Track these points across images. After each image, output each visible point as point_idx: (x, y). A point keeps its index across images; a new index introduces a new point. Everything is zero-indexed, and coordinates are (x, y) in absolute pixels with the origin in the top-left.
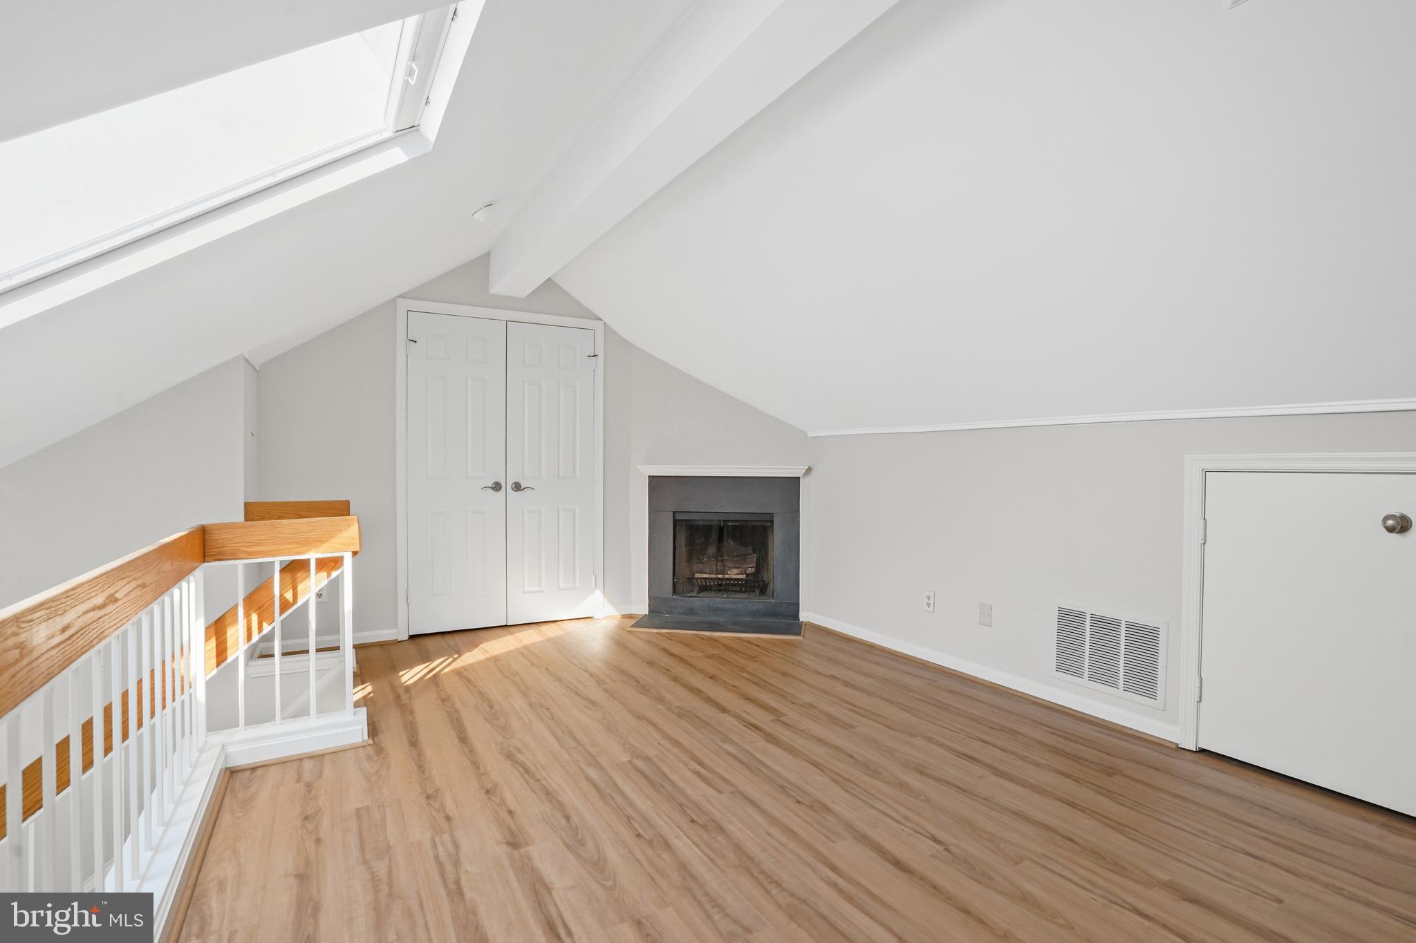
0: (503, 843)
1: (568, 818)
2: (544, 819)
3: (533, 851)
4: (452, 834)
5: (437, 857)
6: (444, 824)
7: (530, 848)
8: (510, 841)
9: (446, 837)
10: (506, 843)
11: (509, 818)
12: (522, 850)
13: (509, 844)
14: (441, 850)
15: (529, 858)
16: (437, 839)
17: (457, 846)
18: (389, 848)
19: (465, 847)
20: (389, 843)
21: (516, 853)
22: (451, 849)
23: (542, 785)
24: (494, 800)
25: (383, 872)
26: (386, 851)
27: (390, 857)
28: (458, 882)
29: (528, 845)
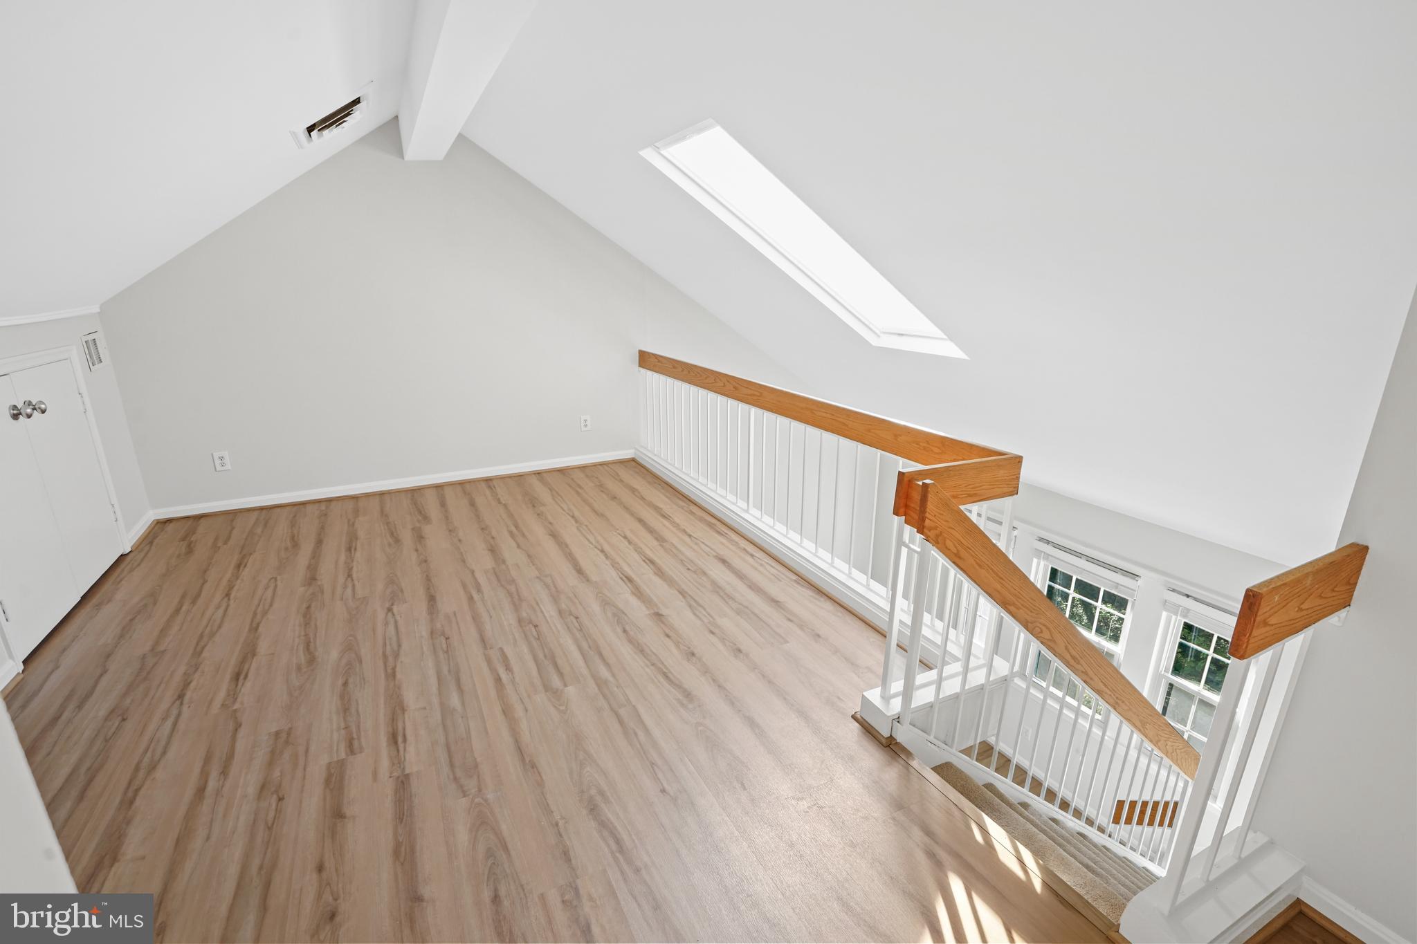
0: (667, 616)
1: (625, 631)
2: (642, 631)
3: (646, 611)
4: (703, 622)
5: (705, 609)
6: (712, 628)
7: (648, 612)
9: (706, 620)
10: (664, 615)
11: (668, 632)
12: (653, 612)
13: (662, 615)
14: (704, 613)
15: (648, 607)
16: (711, 620)
17: (695, 614)
19: (689, 614)
20: (742, 617)
21: (656, 611)
22: (697, 612)
23: (648, 659)
24: (685, 646)
25: (731, 602)
26: (738, 613)
27: (733, 609)
28: (684, 597)
29: (649, 614)
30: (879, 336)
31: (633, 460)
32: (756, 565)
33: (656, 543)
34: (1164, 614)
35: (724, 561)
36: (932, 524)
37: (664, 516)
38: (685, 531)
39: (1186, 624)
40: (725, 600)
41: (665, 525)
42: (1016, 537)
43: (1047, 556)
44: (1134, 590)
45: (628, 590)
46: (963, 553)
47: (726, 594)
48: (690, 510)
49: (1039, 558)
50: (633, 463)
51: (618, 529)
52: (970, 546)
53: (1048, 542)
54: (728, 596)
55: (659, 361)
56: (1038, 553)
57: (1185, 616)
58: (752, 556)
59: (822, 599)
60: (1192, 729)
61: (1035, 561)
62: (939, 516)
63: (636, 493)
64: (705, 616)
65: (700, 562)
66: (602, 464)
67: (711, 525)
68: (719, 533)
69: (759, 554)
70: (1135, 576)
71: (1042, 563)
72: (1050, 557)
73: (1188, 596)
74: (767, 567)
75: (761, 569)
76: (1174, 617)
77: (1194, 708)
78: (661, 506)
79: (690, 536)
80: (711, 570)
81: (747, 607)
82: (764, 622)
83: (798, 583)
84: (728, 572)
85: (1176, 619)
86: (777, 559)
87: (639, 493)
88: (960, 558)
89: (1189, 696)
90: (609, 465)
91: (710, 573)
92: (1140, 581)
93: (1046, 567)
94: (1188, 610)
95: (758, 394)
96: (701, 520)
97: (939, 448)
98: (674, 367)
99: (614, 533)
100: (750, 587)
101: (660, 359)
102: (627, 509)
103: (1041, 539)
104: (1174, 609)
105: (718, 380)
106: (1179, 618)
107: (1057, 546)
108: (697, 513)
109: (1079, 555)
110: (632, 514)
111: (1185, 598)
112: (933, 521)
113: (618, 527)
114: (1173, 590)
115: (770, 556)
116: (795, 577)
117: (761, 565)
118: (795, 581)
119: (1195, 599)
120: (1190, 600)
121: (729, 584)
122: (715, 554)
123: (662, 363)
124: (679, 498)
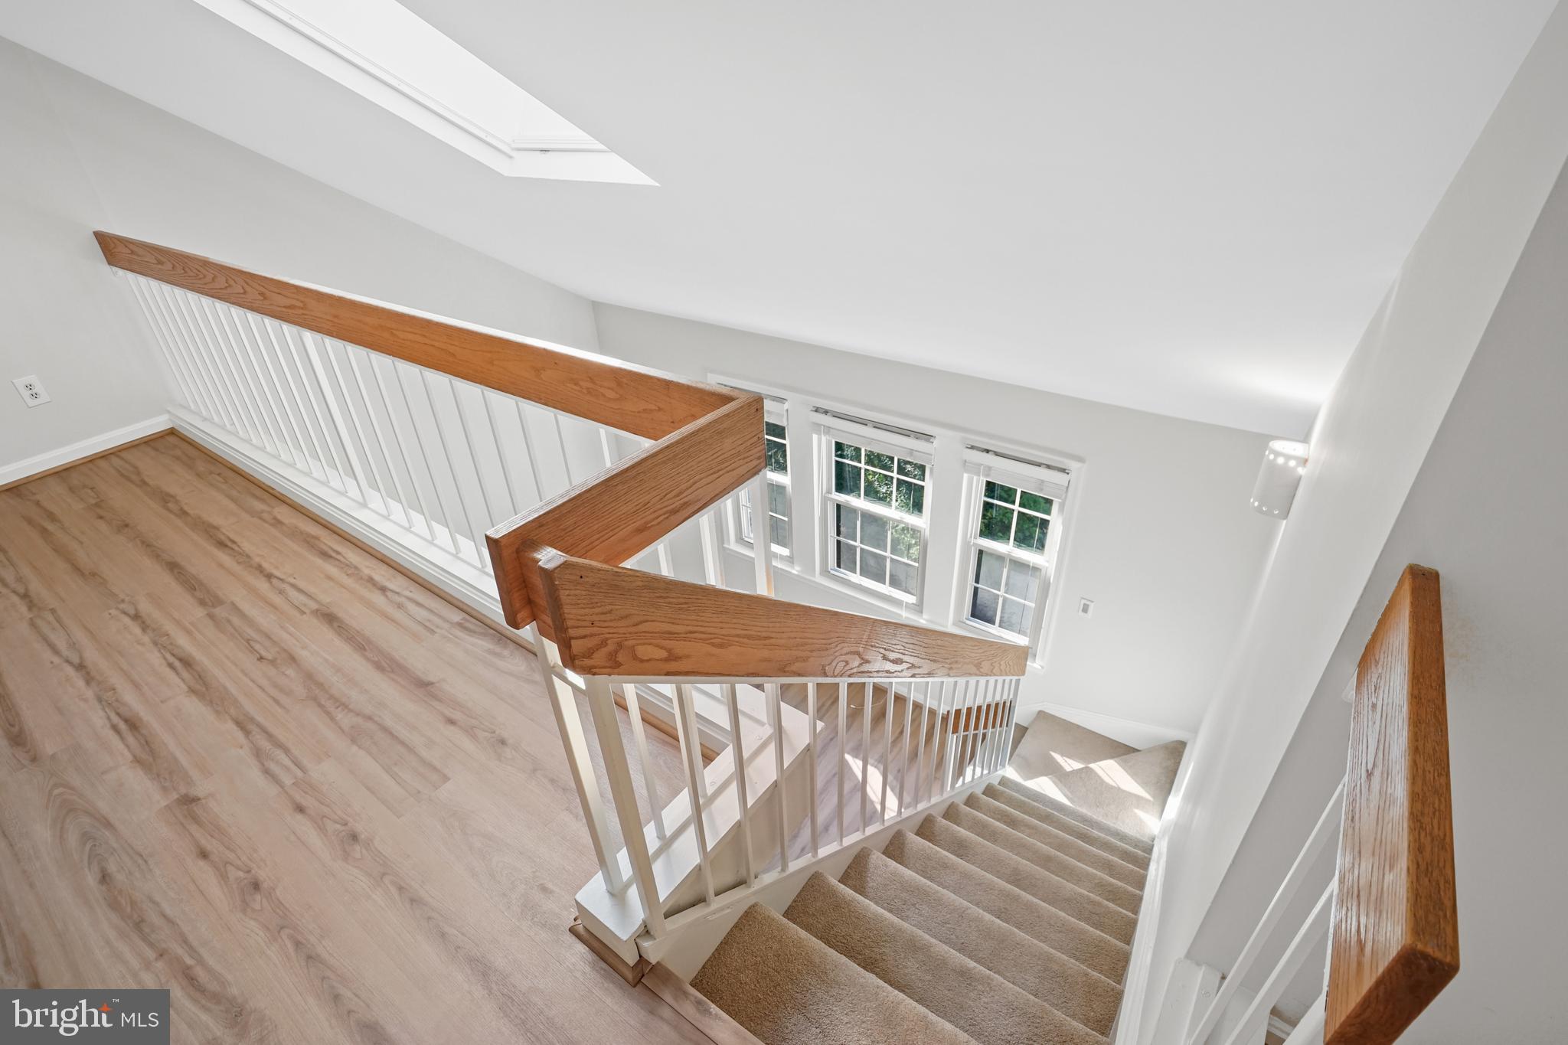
0: (205, 798)
1: (105, 878)
2: (146, 862)
3: (160, 800)
4: (282, 787)
5: (287, 751)
6: (299, 797)
7: (164, 803)
8: (194, 804)
9: (288, 781)
10: (199, 799)
11: (203, 842)
12: (175, 796)
13: (195, 800)
14: (287, 762)
15: (164, 789)
16: (299, 773)
17: (267, 772)
18: (354, 741)
19: (255, 774)
20: (360, 747)
21: (183, 791)
22: (272, 766)
23: (151, 945)
24: (238, 868)
25: (340, 715)
26: (354, 737)
27: (343, 731)
28: (247, 733)
29: (167, 806)
30: (511, 157)
31: (172, 432)
32: (391, 610)
33: (200, 612)
34: (966, 476)
35: (330, 618)
36: (590, 643)
37: (221, 545)
38: (260, 569)
39: (989, 484)
40: (328, 713)
41: (221, 566)
42: (787, 410)
43: (828, 430)
44: (931, 455)
45: (126, 752)
46: (679, 647)
47: (332, 697)
48: (275, 518)
49: (819, 433)
50: (172, 439)
51: (123, 601)
52: (690, 628)
53: (826, 412)
54: (336, 700)
55: (132, 252)
56: (817, 427)
57: (988, 475)
58: (383, 590)
59: (506, 652)
60: (1006, 592)
61: (815, 437)
62: (603, 617)
63: (170, 505)
64: (288, 769)
65: (285, 635)
66: (105, 456)
67: (310, 542)
68: (325, 555)
69: (396, 583)
70: (928, 437)
71: (824, 439)
72: (831, 430)
73: (987, 451)
74: (411, 607)
75: (398, 615)
76: (975, 478)
77: (1005, 571)
78: (216, 520)
79: (269, 577)
80: (304, 648)
81: (370, 718)
82: (403, 743)
83: (466, 629)
84: (338, 642)
85: (978, 481)
86: (428, 586)
87: (177, 502)
88: (677, 658)
89: (1000, 558)
90: (124, 454)
91: (302, 654)
92: (936, 442)
93: (829, 442)
94: (990, 468)
95: (301, 305)
96: (295, 534)
97: (612, 389)
98: (160, 262)
99: (113, 612)
100: (378, 667)
101: (135, 249)
102: (147, 545)
103: (817, 410)
104: (975, 469)
105: (232, 283)
106: (981, 478)
107: (837, 416)
108: (286, 521)
109: (863, 422)
110: (156, 555)
111: (985, 454)
112: (592, 635)
113: (122, 596)
114: (972, 447)
115: (413, 580)
116: (457, 617)
117: (400, 606)
118: (460, 625)
119: (997, 454)
120: (990, 456)
121: (338, 670)
122: (314, 606)
123: (138, 256)
124: (254, 496)
